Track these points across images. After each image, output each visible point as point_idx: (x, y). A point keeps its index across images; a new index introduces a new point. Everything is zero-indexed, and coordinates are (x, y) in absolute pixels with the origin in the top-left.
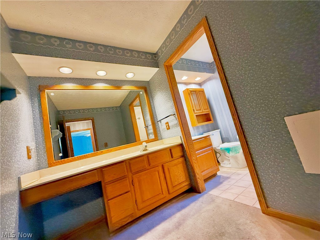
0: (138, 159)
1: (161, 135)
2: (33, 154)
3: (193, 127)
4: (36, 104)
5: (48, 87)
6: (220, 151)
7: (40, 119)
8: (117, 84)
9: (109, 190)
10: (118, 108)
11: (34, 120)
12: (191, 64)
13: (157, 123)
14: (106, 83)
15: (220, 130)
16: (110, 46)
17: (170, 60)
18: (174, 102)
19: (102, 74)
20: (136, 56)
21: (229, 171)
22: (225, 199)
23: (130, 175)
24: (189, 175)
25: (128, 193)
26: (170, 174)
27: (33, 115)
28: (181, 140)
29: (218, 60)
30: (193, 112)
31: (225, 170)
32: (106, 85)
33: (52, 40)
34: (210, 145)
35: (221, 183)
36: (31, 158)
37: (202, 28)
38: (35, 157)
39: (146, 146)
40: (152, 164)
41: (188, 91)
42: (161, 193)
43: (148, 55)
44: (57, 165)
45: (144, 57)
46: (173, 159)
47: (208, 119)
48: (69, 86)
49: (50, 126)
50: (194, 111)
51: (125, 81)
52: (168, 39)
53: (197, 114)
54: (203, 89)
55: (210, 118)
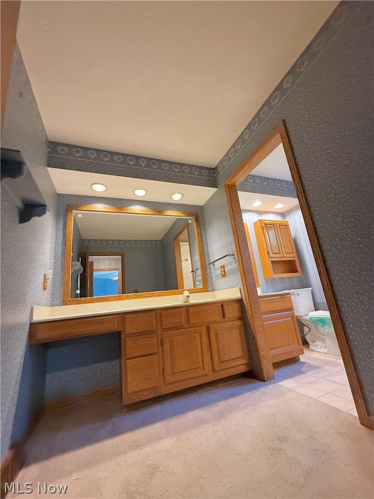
0: (172, 310)
1: (213, 285)
2: (49, 284)
3: (266, 280)
4: (61, 227)
5: (76, 207)
6: (310, 323)
7: (63, 244)
8: (158, 208)
9: (130, 346)
10: (159, 243)
11: (56, 245)
12: (268, 184)
13: (208, 266)
14: (145, 206)
15: (311, 288)
16: (154, 159)
17: (233, 177)
18: (234, 237)
19: (140, 193)
20: (187, 171)
21: (323, 357)
22: (302, 394)
23: (160, 331)
24: (249, 350)
25: (155, 356)
26: (217, 341)
27: (56, 239)
28: (241, 293)
29: (297, 179)
30: (267, 255)
31: (315, 355)
32: (144, 208)
33: (89, 152)
34: (291, 308)
35: (303, 373)
36: (46, 289)
37: (278, 136)
38: (50, 289)
39: (188, 296)
40: (192, 322)
41: (261, 224)
42: (202, 367)
43: (203, 171)
44: (72, 304)
45: (198, 173)
46: (224, 320)
47: (293, 270)
48: (100, 207)
49: (72, 254)
50: (269, 254)
51: (170, 204)
52: (233, 150)
53: (273, 259)
54: (288, 222)
55: (296, 268)
